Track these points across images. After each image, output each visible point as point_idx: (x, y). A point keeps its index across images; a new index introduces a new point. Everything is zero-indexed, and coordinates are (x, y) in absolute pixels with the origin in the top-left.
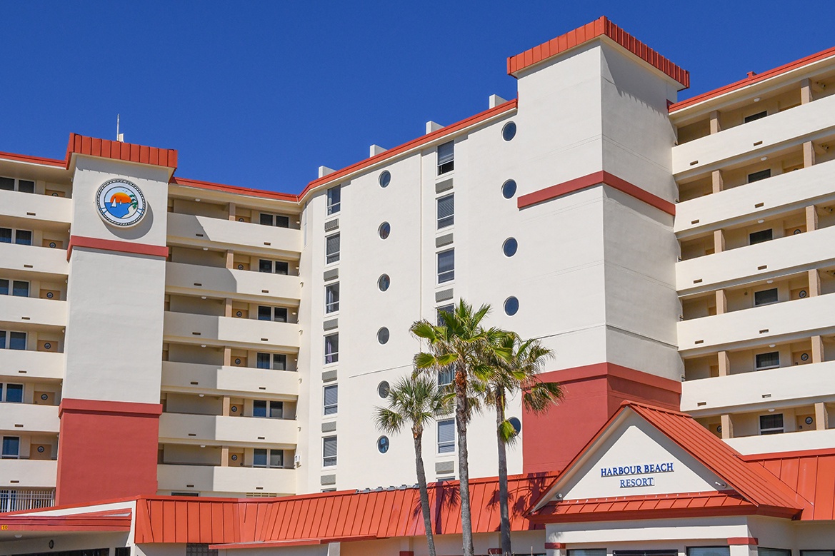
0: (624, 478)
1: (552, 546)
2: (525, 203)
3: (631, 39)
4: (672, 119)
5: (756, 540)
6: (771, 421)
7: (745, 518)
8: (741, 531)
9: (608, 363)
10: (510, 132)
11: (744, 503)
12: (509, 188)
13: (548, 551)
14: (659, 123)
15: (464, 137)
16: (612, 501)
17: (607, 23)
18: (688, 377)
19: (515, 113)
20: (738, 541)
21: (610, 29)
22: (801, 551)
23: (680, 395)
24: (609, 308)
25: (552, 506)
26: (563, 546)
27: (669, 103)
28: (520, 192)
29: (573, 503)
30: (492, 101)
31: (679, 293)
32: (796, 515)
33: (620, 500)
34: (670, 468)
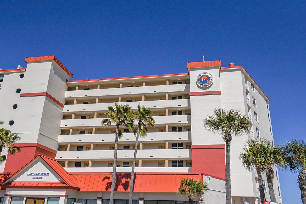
0: (34, 176)
1: (7, 195)
2: (22, 96)
3: (60, 63)
4: (67, 84)
5: (67, 196)
6: (78, 164)
7: (65, 189)
8: (64, 193)
9: (37, 143)
10: (22, 76)
11: (66, 185)
12: (18, 91)
13: (5, 197)
14: (63, 84)
15: (8, 74)
16: (29, 183)
17: (55, 57)
18: (59, 150)
19: (25, 72)
20: (62, 196)
21: (55, 59)
22: (78, 199)
23: (56, 154)
24: (40, 128)
25: (10, 183)
26: (11, 195)
27: (67, 80)
28: (21, 93)
29: (17, 183)
30: (19, 67)
31: (61, 127)
32: (79, 189)
33: (32, 183)
34: (48, 174)
